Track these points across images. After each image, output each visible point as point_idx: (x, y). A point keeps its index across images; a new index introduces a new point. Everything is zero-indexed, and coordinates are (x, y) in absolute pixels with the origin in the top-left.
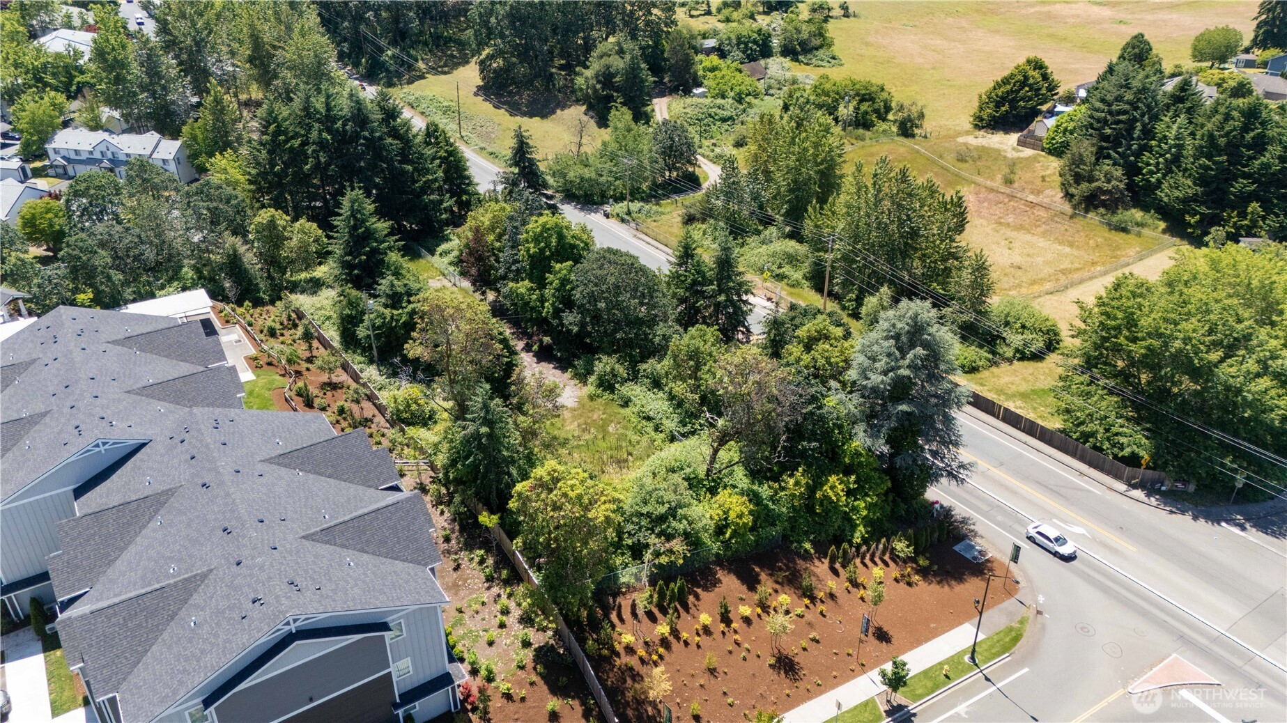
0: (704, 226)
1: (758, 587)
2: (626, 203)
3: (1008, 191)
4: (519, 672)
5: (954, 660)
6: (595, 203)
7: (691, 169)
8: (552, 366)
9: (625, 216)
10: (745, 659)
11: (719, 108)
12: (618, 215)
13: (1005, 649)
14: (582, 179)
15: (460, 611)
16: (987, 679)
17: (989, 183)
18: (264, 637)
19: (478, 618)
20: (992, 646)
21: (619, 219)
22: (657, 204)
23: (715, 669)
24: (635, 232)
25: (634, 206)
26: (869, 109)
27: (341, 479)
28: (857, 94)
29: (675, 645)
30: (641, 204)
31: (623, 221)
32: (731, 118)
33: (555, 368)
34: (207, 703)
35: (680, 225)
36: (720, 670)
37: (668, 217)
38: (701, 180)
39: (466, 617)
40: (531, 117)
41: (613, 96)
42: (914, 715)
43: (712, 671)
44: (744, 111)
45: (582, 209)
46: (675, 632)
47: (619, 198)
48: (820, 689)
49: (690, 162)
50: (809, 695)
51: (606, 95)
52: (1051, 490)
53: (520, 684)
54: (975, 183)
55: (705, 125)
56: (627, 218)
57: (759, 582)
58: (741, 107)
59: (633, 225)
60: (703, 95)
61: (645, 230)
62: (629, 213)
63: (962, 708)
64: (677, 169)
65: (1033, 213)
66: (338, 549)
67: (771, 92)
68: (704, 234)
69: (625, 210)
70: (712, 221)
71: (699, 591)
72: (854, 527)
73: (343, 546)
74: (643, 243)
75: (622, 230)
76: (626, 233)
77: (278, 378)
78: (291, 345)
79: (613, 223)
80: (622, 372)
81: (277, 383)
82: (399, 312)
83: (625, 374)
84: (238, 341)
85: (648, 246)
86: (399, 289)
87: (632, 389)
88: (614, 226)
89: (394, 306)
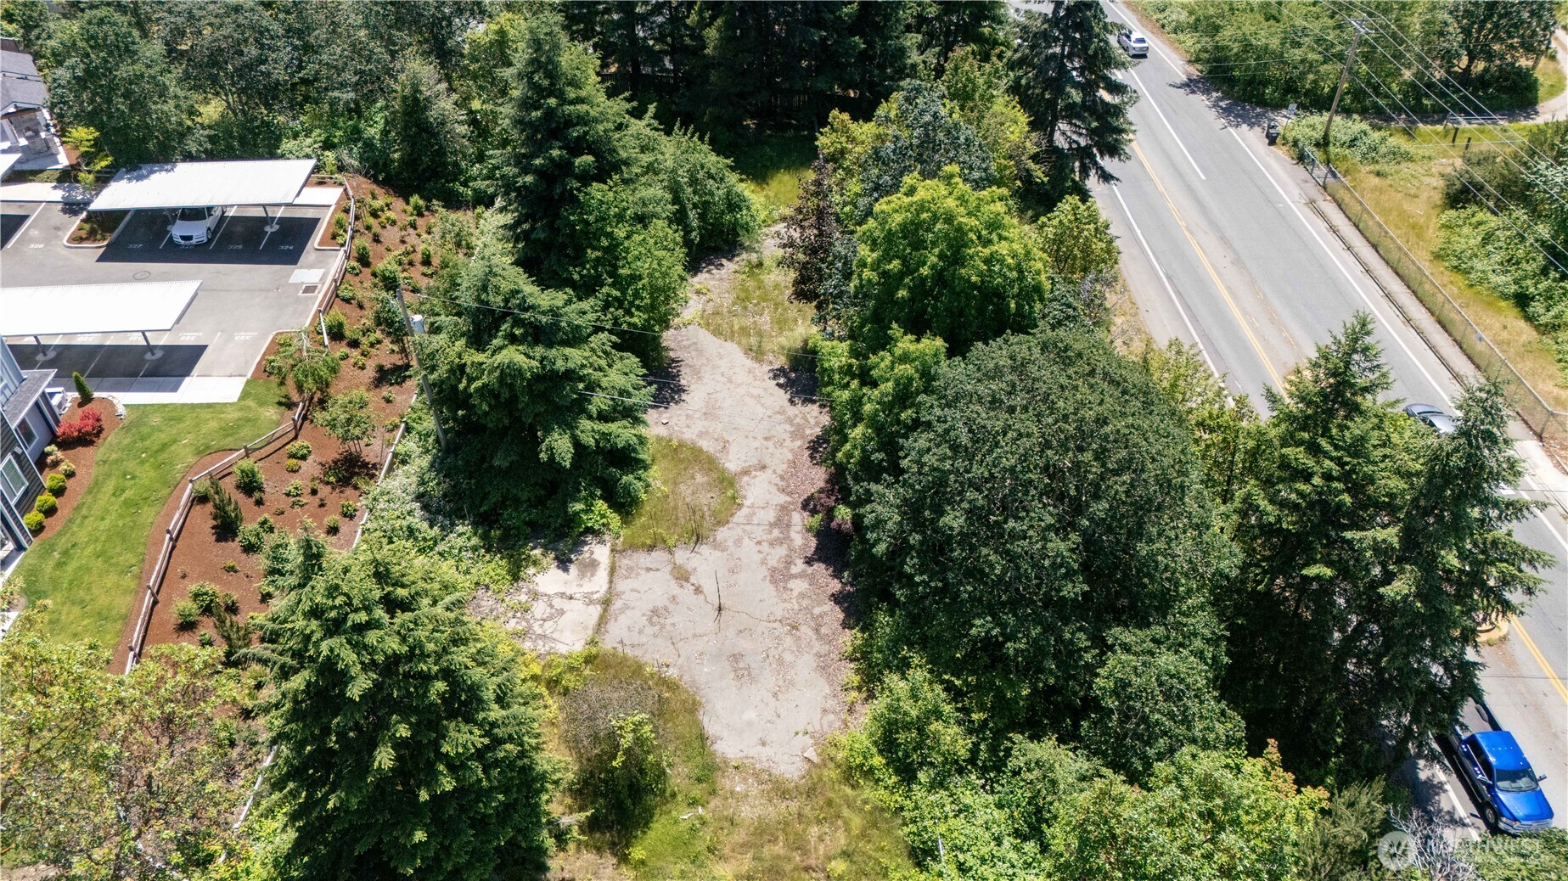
0: (1493, 222)
2: (1326, 115)
6: (1263, 103)
7: (1524, 62)
8: (835, 586)
9: (1310, 150)
12: (1295, 143)
14: (1247, 47)
21: (1295, 152)
22: (1408, 133)
24: (1315, 192)
25: (1345, 127)
30: (1365, 126)
31: (1301, 158)
33: (837, 599)
35: (1438, 198)
37: (1418, 169)
38: (1541, 92)
45: (1227, 111)
47: (1317, 102)
49: (1529, 48)
56: (1317, 155)
59: (1320, 171)
61: (1342, 194)
62: (1323, 143)
64: (1490, 56)
68: (1487, 239)
69: (1318, 135)
70: (1521, 214)
74: (1323, 226)
75: (1289, 181)
76: (1296, 192)
77: (271, 413)
78: (354, 344)
79: (1277, 158)
80: (952, 737)
81: (246, 432)
82: (480, 357)
83: (962, 748)
84: (310, 289)
85: (1330, 236)
86: (497, 301)
87: (964, 810)
88: (1275, 166)
89: (478, 339)
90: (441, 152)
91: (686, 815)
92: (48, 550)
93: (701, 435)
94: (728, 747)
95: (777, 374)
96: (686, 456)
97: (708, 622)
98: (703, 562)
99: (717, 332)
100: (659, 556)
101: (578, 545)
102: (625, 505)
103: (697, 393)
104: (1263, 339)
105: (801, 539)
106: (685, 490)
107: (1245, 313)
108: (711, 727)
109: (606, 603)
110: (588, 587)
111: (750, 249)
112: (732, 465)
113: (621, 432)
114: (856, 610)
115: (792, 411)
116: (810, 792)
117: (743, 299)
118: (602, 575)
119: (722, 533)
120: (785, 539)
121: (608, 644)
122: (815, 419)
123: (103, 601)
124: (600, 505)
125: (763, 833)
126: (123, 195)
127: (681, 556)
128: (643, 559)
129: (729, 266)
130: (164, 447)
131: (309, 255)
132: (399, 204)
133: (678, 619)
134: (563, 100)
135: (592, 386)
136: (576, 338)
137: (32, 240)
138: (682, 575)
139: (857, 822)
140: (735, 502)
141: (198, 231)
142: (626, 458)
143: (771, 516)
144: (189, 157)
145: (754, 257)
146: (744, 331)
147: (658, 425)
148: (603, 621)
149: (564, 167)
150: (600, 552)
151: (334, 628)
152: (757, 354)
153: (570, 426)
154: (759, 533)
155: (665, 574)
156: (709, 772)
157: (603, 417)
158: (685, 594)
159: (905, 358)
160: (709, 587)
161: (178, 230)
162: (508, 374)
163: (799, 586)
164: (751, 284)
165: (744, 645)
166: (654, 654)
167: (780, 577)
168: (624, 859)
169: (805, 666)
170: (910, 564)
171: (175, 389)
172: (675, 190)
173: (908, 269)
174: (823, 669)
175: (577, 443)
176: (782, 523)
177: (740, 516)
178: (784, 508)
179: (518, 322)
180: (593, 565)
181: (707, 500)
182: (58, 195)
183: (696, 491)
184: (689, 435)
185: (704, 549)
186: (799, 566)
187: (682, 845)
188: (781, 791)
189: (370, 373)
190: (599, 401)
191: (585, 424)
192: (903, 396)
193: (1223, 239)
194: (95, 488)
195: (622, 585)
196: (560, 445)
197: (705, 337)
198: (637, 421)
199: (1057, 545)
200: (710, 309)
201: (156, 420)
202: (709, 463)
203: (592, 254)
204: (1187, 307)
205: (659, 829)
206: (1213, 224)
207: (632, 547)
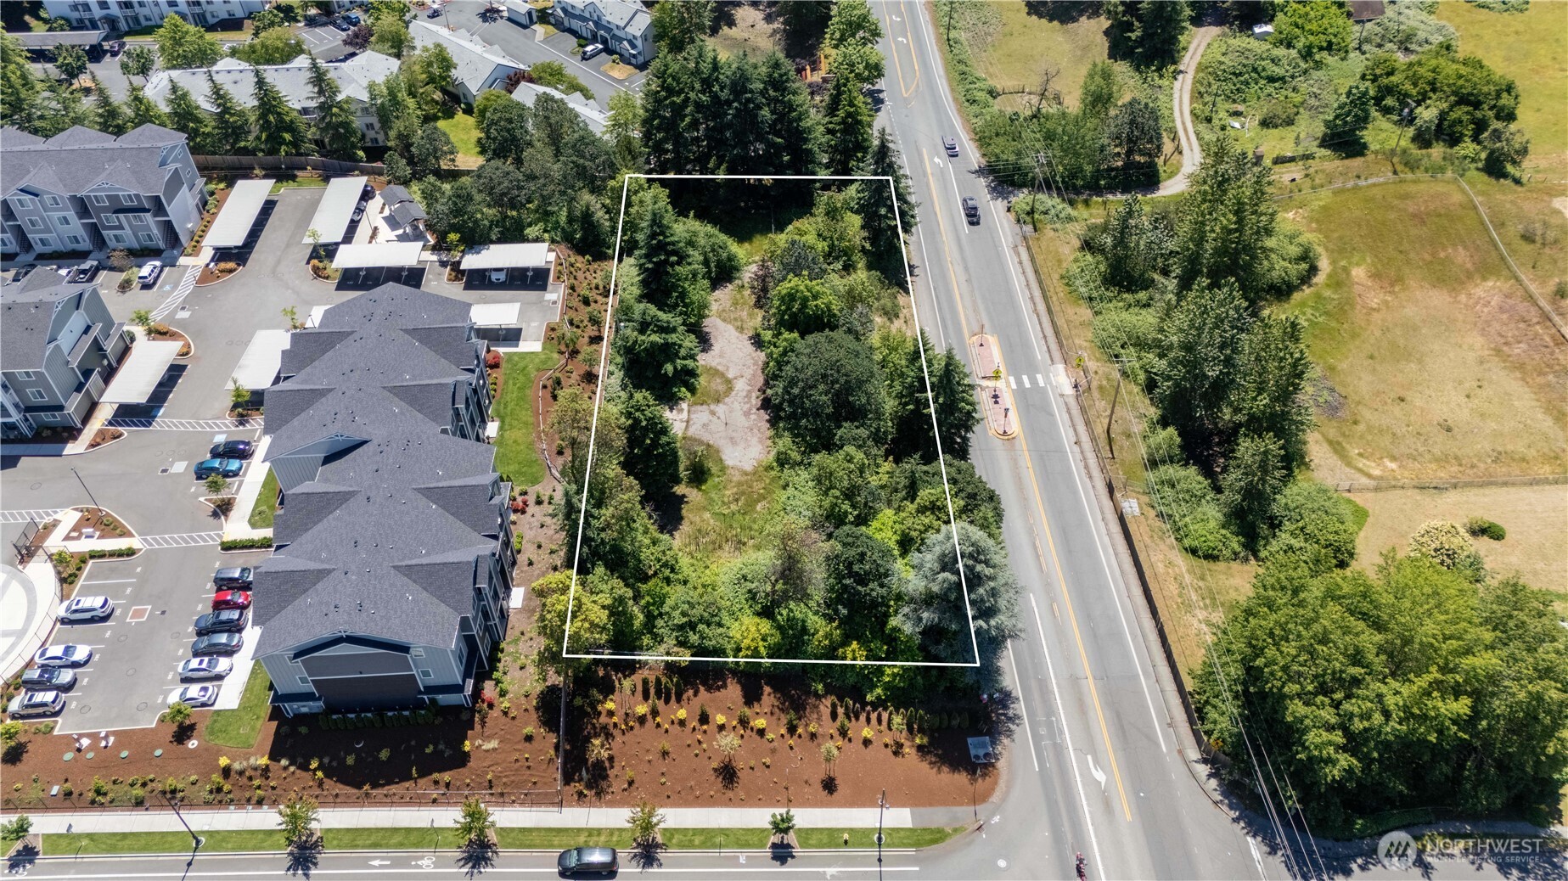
0: (1090, 260)
1: (755, 704)
2: (1038, 196)
3: (1548, 308)
4: (523, 698)
5: (866, 832)
8: (766, 416)
9: (1026, 215)
10: (697, 755)
11: (1273, 61)
12: (1019, 211)
13: (918, 844)
15: (522, 633)
16: (880, 860)
17: (1533, 288)
18: (326, 633)
19: (529, 643)
20: (908, 837)
21: (1017, 217)
23: (668, 753)
24: (1019, 239)
25: (1047, 201)
26: (1465, 118)
27: (458, 518)
28: (1454, 93)
29: (650, 724)
30: (1058, 200)
31: (1019, 220)
32: (1282, 79)
33: (768, 421)
34: (296, 656)
35: (1080, 243)
36: (672, 755)
37: (1075, 226)
38: (1163, 179)
39: (523, 638)
40: (1051, 20)
41: (1132, 24)
42: (793, 857)
43: (665, 754)
44: (1305, 72)
45: (992, 191)
46: (655, 713)
48: (742, 803)
50: (730, 803)
51: (1127, 22)
52: (1122, 727)
53: (518, 707)
54: (1517, 279)
55: (1242, 83)
56: (1028, 219)
57: (759, 700)
58: (1303, 65)
59: (1025, 228)
60: (1262, 37)
61: (1032, 241)
62: (1034, 210)
63: (831, 871)
65: (1552, 353)
66: (410, 582)
67: (1366, 47)
69: (1034, 205)
70: (1100, 257)
71: (702, 688)
72: (873, 687)
73: (415, 581)
74: (1016, 260)
75: (1009, 233)
76: (1010, 239)
77: (556, 356)
78: (578, 327)
79: (1008, 220)
80: (795, 456)
81: (550, 363)
82: (643, 338)
83: (799, 458)
84: (555, 303)
85: (1018, 266)
86: (649, 319)
87: (798, 475)
88: (1006, 224)
89: (642, 331)
90: (598, 235)
91: (717, 480)
92: (499, 403)
93: (719, 364)
94: (729, 462)
95: (750, 338)
96: (714, 372)
97: (723, 427)
98: (720, 409)
99: (724, 320)
100: (705, 407)
101: (676, 403)
102: (692, 390)
103: (717, 346)
104: (967, 319)
105: (756, 401)
106: (713, 385)
107: (964, 307)
108: (724, 457)
109: (688, 422)
110: (681, 417)
111: (739, 278)
112: (730, 375)
113: (690, 363)
114: (773, 423)
115: (754, 354)
116: (755, 474)
117: (735, 304)
118: (685, 413)
119: (727, 400)
120: (749, 402)
121: (690, 433)
122: (761, 356)
123: (524, 419)
124: (683, 389)
125: (739, 484)
126: (471, 262)
127: (713, 407)
128: (699, 408)
129: (730, 287)
130: (524, 368)
131: (550, 287)
132: (580, 258)
133: (712, 427)
134: (666, 237)
135: (680, 346)
136: (674, 330)
137: (431, 280)
138: (713, 413)
139: (768, 481)
140: (731, 389)
141: (502, 276)
142: (692, 373)
143: (744, 394)
144: (492, 242)
145: (740, 282)
146: (735, 319)
147: (703, 360)
148: (687, 427)
149: (666, 262)
150: (684, 406)
151: (637, 410)
152: (741, 329)
153: (673, 362)
154: (740, 400)
155: (707, 413)
156: (723, 469)
157: (684, 358)
158: (714, 419)
159: (785, 340)
160: (722, 417)
161: (494, 277)
162: (653, 344)
163: (753, 417)
164: (738, 296)
165: (734, 434)
166: (706, 437)
167: (747, 414)
168: (700, 490)
169: (754, 441)
170: (785, 405)
171: (517, 346)
172: (705, 254)
173: (788, 308)
174: (760, 442)
175: (675, 368)
176: (748, 396)
177: (733, 393)
178: (749, 391)
179: (656, 325)
180: (682, 410)
181: (722, 388)
182: (435, 258)
183: (718, 385)
184: (714, 364)
185: (721, 405)
186: (754, 410)
187: (716, 487)
188: (746, 474)
189: (586, 339)
190: (683, 352)
191: (678, 361)
192: (785, 353)
193: (966, 269)
194: (506, 383)
195: (692, 416)
196: (669, 368)
197: (719, 322)
198: (695, 360)
199: (824, 398)
200: (721, 308)
201: (516, 358)
202: (722, 375)
203: (675, 294)
204: (938, 303)
205: (710, 482)
206: (964, 259)
207: (695, 404)
